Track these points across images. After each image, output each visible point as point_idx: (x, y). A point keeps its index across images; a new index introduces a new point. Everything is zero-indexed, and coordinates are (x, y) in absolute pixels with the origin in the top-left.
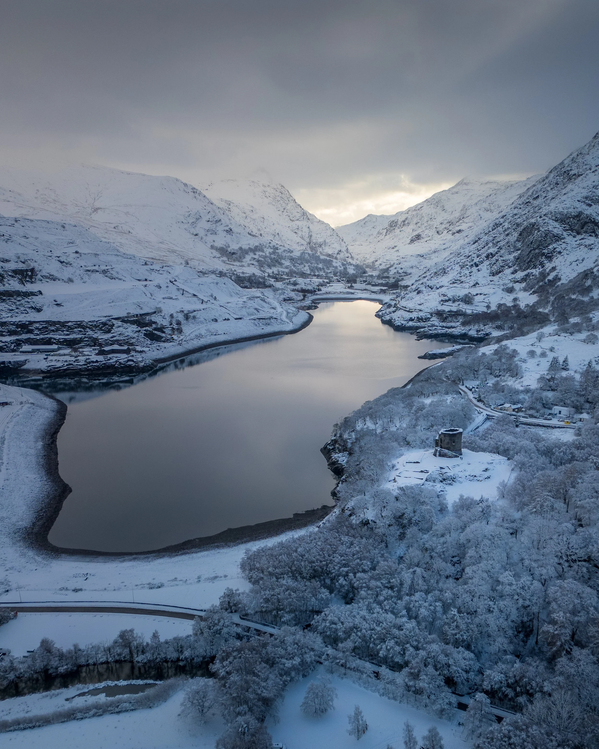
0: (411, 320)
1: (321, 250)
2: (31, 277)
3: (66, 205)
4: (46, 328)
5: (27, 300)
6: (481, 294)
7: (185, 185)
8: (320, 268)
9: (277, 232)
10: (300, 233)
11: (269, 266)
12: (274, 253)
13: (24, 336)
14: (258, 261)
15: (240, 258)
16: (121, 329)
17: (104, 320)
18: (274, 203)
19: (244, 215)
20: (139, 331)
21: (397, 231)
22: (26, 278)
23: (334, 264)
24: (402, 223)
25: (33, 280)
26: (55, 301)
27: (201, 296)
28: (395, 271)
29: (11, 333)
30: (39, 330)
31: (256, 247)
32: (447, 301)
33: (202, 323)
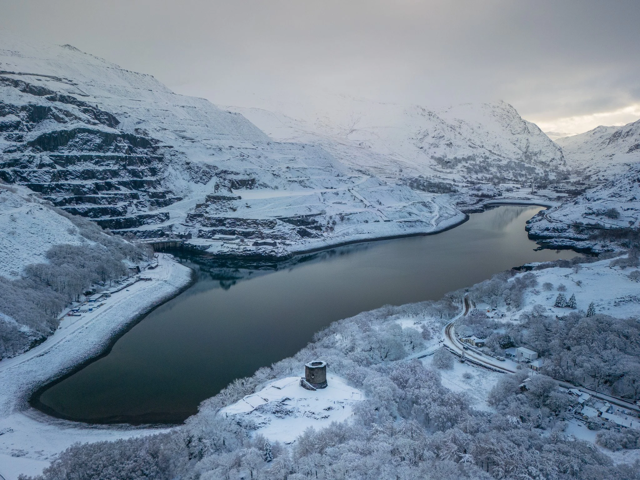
0: (547, 229)
1: (535, 158)
2: (251, 185)
3: (333, 128)
4: (234, 223)
5: (229, 202)
6: (632, 209)
7: (424, 110)
8: (523, 175)
9: (497, 144)
10: (518, 144)
11: (476, 172)
12: (484, 162)
13: (219, 228)
14: (468, 168)
15: (453, 165)
16: (281, 226)
17: (271, 219)
18: (500, 120)
19: (472, 131)
20: (294, 229)
21: (620, 141)
22: (247, 185)
23: (537, 171)
24: (626, 134)
25: (252, 187)
26: (247, 204)
27: (366, 202)
28: (597, 178)
29: (213, 225)
30: (230, 224)
31: (470, 157)
32: (590, 214)
33: (354, 223)
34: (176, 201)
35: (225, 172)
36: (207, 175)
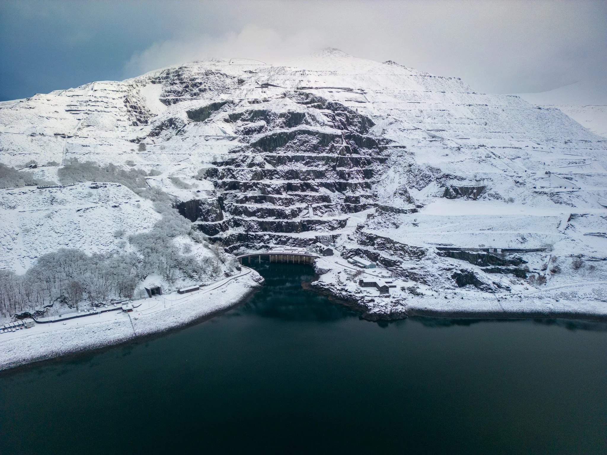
5: (395, 216)
13: (366, 248)
16: (429, 262)
22: (470, 194)
25: (478, 197)
26: (415, 221)
29: (361, 243)
30: (379, 245)
34: (373, 207)
35: (447, 176)
36: (425, 179)
